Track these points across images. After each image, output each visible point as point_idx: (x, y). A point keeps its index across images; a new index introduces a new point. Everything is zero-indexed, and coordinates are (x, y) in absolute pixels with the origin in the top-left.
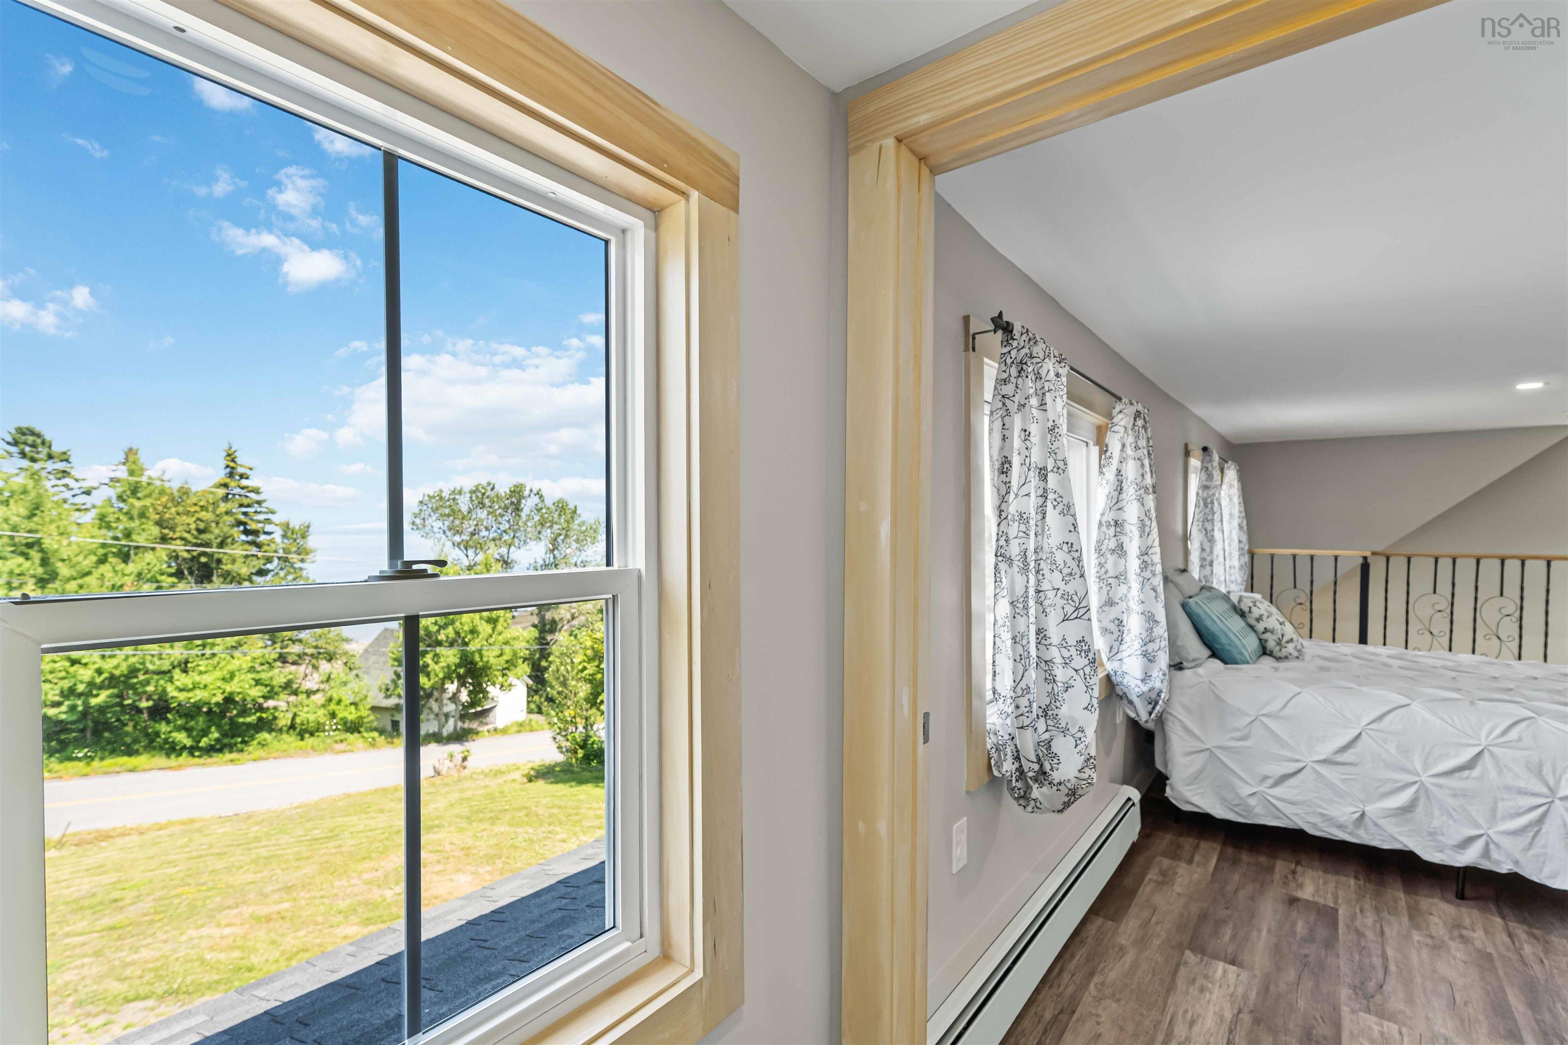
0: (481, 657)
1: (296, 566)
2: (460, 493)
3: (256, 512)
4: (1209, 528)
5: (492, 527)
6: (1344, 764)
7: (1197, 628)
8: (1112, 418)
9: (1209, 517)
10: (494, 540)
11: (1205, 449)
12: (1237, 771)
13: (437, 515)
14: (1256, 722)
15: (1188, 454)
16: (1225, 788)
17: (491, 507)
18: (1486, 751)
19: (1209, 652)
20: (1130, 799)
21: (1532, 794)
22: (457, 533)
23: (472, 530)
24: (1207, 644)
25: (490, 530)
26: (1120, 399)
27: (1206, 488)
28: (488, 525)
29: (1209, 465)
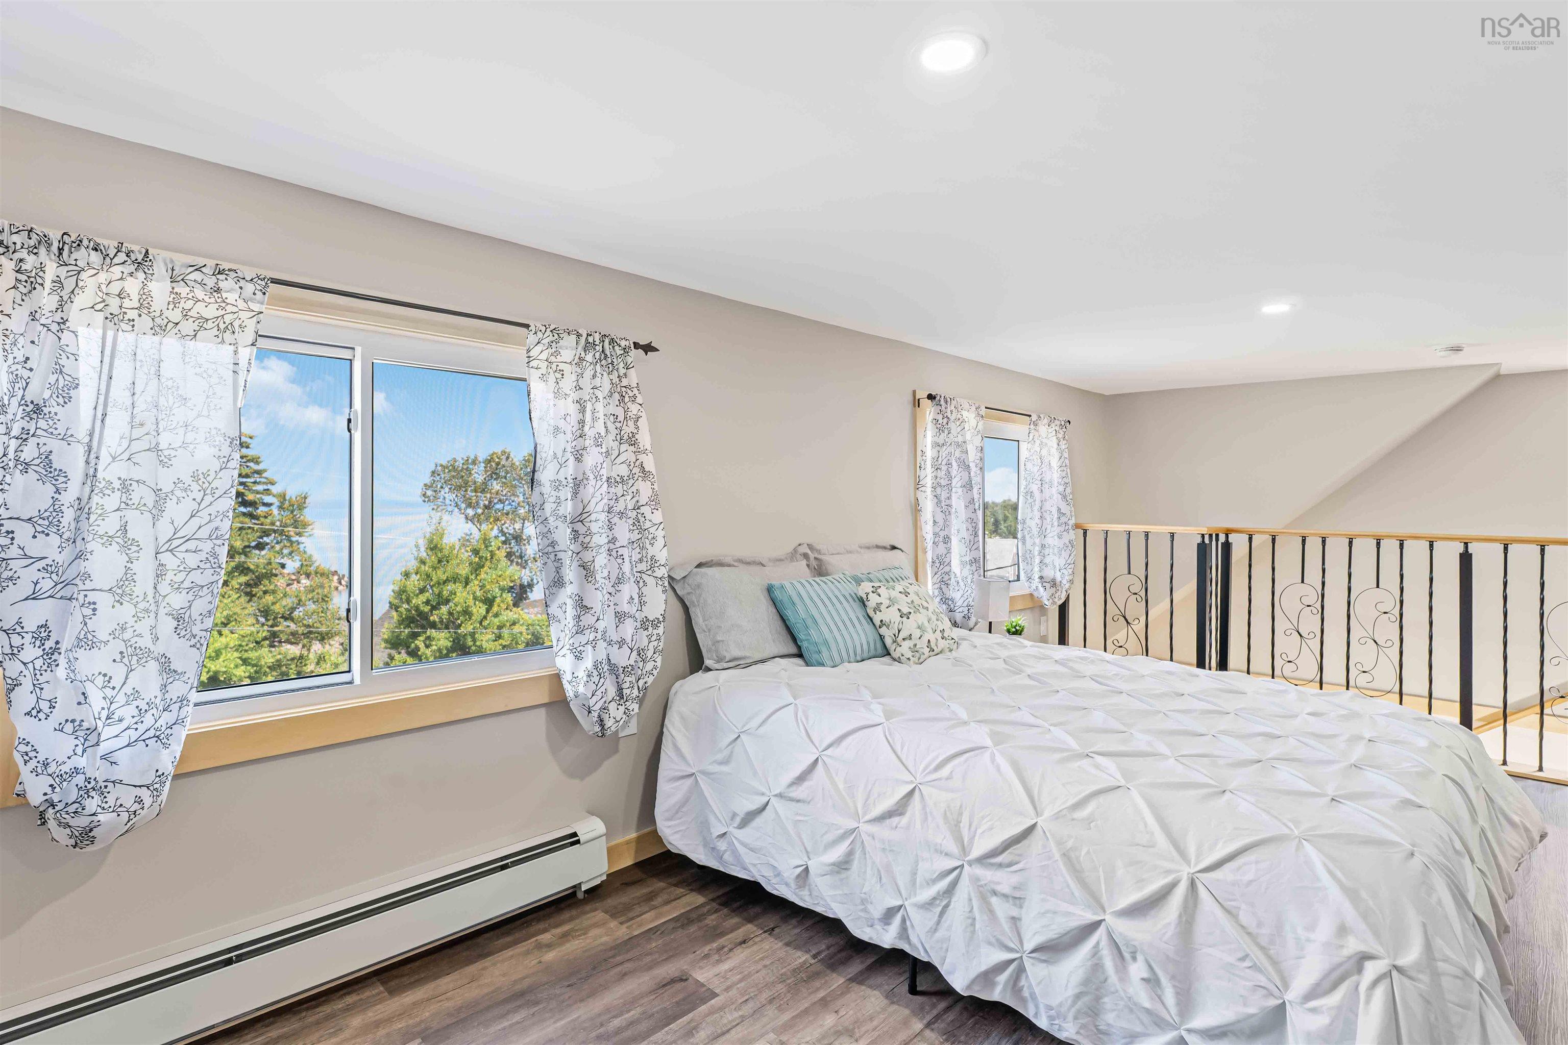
0: (474, 640)
1: (294, 539)
2: (474, 462)
3: (255, 483)
4: (944, 495)
5: (506, 499)
6: (798, 801)
7: (783, 619)
8: (528, 351)
9: (943, 482)
10: (507, 514)
11: (931, 397)
12: (712, 804)
13: (449, 486)
14: (739, 740)
15: (917, 403)
16: (704, 826)
17: (505, 478)
18: (917, 790)
19: (793, 650)
20: (575, 835)
21: (946, 854)
22: (469, 505)
23: (487, 503)
24: (794, 639)
25: (504, 503)
26: (527, 326)
27: (936, 445)
28: (502, 498)
29: (940, 417)
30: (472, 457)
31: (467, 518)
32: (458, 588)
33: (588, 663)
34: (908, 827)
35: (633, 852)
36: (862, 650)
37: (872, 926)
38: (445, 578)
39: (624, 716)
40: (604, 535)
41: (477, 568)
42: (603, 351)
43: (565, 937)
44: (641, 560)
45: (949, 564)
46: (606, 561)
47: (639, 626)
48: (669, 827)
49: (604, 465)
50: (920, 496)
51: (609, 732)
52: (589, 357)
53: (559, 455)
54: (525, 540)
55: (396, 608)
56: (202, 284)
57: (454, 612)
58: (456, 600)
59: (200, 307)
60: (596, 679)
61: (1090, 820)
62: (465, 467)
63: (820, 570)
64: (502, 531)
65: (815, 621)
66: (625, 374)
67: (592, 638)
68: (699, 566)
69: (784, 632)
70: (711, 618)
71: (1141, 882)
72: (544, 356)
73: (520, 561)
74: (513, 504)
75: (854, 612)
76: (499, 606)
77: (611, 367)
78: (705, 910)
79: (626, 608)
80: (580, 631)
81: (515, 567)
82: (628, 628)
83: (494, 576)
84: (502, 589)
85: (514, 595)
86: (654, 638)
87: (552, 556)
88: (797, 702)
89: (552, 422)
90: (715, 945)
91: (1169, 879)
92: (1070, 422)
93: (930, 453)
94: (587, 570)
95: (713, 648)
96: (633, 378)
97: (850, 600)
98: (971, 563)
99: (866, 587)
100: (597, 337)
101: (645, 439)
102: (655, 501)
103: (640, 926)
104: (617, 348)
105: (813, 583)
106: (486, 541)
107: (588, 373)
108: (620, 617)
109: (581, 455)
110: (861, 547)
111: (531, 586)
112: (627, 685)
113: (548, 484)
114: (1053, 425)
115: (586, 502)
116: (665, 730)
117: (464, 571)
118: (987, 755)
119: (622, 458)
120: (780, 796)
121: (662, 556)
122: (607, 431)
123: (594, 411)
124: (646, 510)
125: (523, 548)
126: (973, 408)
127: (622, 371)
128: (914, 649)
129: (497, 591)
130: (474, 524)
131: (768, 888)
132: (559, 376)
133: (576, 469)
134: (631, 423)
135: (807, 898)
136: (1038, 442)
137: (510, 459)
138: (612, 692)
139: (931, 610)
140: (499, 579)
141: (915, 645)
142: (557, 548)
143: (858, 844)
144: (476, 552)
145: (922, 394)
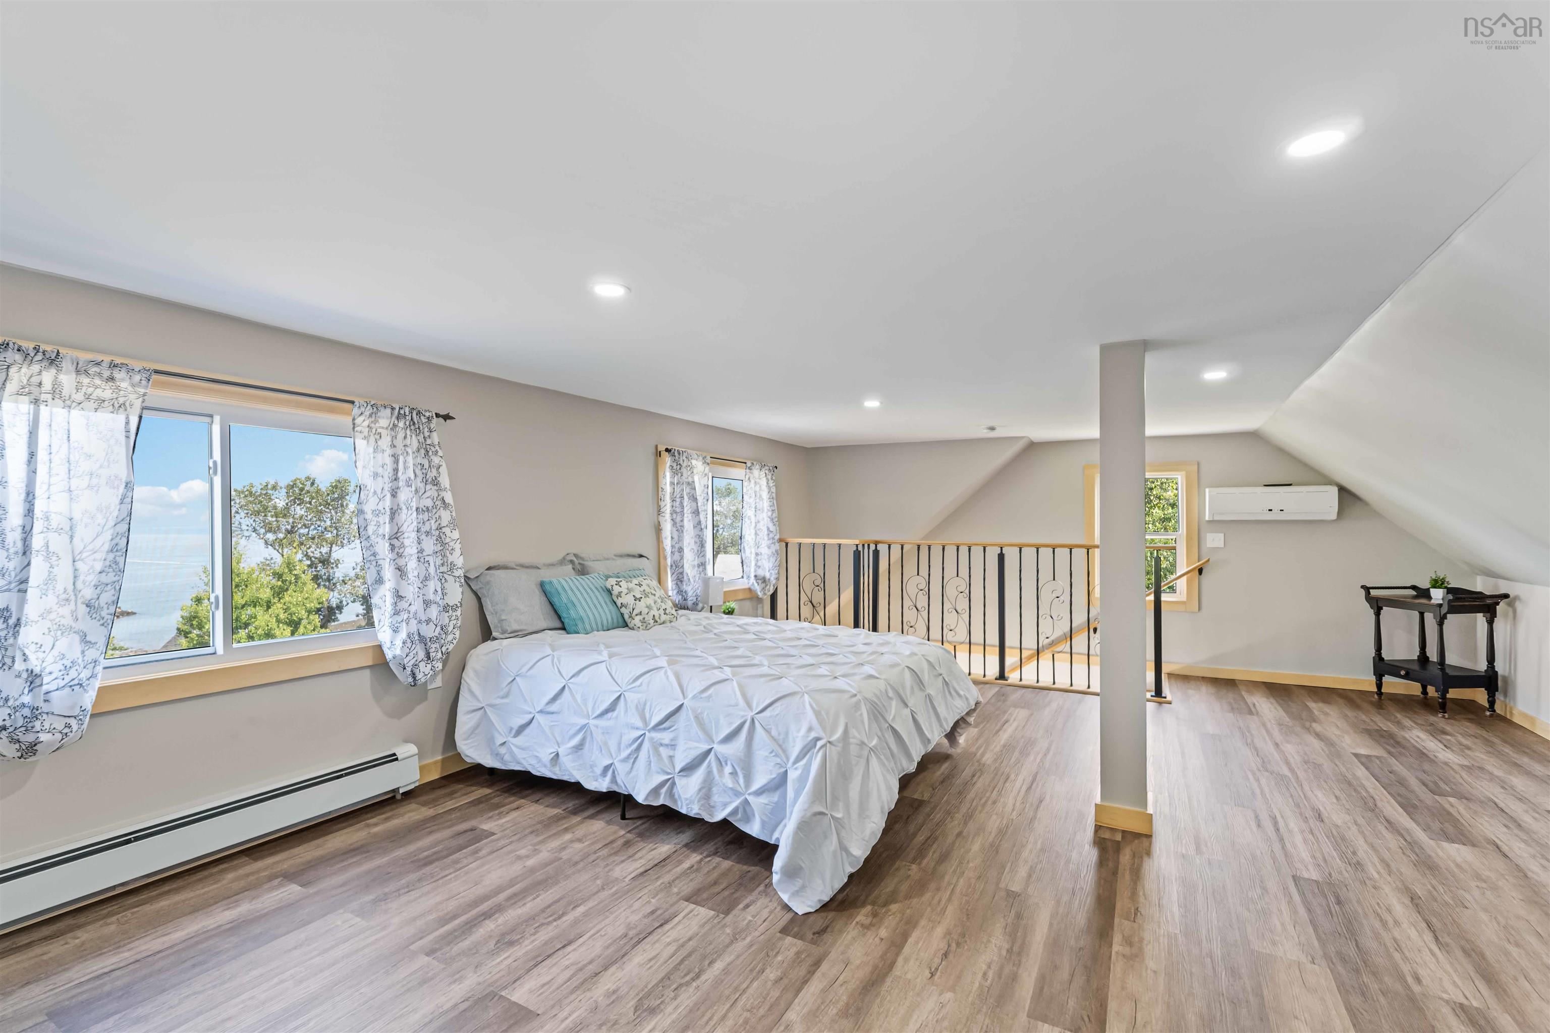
2: (274, 488)
4: (678, 519)
5: (312, 524)
6: (553, 713)
7: (552, 604)
8: (354, 419)
9: (678, 510)
10: (313, 538)
11: (667, 450)
12: (496, 724)
13: (246, 512)
14: (514, 682)
15: (659, 454)
16: (491, 740)
17: (310, 503)
18: (622, 696)
19: (559, 625)
20: (394, 755)
21: (637, 729)
22: (270, 530)
23: (289, 527)
24: (559, 617)
25: (309, 527)
26: (353, 402)
27: (672, 483)
28: (307, 522)
29: (675, 464)
30: (272, 482)
31: (266, 543)
32: (259, 611)
33: (403, 635)
34: (617, 717)
35: (439, 769)
36: (608, 622)
37: (596, 780)
38: (244, 603)
39: (431, 672)
40: (415, 547)
41: (279, 593)
42: (412, 419)
43: (387, 819)
44: (443, 565)
45: (683, 567)
46: (415, 565)
47: (442, 610)
48: (466, 744)
49: (414, 499)
50: (661, 519)
51: (419, 683)
52: (401, 424)
53: (379, 492)
54: (333, 564)
55: (186, 634)
56: (100, 375)
57: (255, 635)
58: (257, 623)
59: (99, 391)
60: (409, 645)
61: (710, 696)
62: (265, 492)
63: (582, 571)
64: (307, 555)
65: (574, 605)
66: (429, 436)
67: (406, 617)
68: (489, 569)
69: (552, 613)
70: (497, 604)
71: (731, 724)
72: (366, 423)
73: (327, 584)
74: (320, 528)
75: (602, 598)
76: (305, 627)
77: (418, 431)
78: (493, 795)
79: (431, 597)
80: (396, 613)
81: (322, 589)
82: (434, 612)
83: (300, 599)
84: (309, 612)
85: (322, 617)
86: (453, 618)
87: (374, 563)
88: (555, 653)
89: (372, 469)
90: (497, 812)
91: (742, 720)
92: (776, 467)
93: (668, 489)
94: (401, 571)
95: (499, 625)
96: (435, 438)
97: (600, 589)
98: (699, 566)
99: (612, 581)
100: (407, 410)
101: (445, 481)
102: (453, 524)
103: (444, 808)
104: (422, 417)
105: (574, 579)
106: (290, 565)
107: (401, 435)
108: (427, 603)
109: (396, 493)
110: (616, 556)
111: (340, 608)
112: (433, 650)
113: (369, 512)
114: (763, 470)
115: (400, 525)
116: (462, 681)
117: (266, 594)
118: (663, 671)
119: (427, 494)
120: (541, 712)
121: (459, 561)
122: (416, 475)
123: (405, 462)
124: (447, 530)
125: (331, 571)
126: (701, 458)
127: (427, 434)
128: (643, 621)
129: (303, 614)
130: (275, 549)
131: (534, 772)
132: (378, 437)
133: (392, 503)
134: (434, 471)
135: (558, 772)
136: (753, 481)
137: (316, 485)
138: (422, 655)
139: (658, 595)
140: (305, 601)
141: (644, 619)
142: (378, 557)
143: (589, 733)
144: (279, 576)
145: (662, 448)
